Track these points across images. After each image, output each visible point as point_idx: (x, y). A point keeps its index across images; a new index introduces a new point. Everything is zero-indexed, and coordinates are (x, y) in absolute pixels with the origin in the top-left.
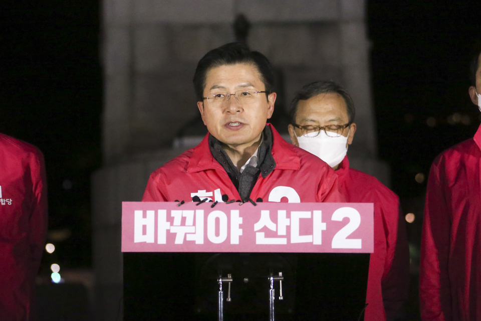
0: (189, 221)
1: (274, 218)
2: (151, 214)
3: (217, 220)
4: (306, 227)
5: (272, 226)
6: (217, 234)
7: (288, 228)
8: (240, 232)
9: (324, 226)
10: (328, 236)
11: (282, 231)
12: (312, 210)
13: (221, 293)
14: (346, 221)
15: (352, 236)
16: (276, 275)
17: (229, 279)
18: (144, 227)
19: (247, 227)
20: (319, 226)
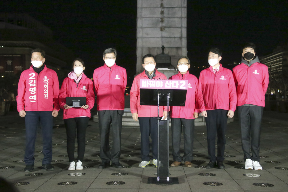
0: (153, 83)
1: (169, 82)
2: (145, 81)
3: (158, 83)
4: (175, 84)
5: (168, 84)
6: (158, 85)
7: (172, 85)
8: (162, 85)
9: (178, 84)
10: (179, 86)
11: (170, 85)
12: (176, 81)
13: (158, 97)
14: (183, 83)
15: (184, 86)
16: (169, 93)
17: (160, 94)
18: (144, 84)
19: (164, 84)
20: (177, 84)
